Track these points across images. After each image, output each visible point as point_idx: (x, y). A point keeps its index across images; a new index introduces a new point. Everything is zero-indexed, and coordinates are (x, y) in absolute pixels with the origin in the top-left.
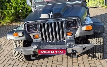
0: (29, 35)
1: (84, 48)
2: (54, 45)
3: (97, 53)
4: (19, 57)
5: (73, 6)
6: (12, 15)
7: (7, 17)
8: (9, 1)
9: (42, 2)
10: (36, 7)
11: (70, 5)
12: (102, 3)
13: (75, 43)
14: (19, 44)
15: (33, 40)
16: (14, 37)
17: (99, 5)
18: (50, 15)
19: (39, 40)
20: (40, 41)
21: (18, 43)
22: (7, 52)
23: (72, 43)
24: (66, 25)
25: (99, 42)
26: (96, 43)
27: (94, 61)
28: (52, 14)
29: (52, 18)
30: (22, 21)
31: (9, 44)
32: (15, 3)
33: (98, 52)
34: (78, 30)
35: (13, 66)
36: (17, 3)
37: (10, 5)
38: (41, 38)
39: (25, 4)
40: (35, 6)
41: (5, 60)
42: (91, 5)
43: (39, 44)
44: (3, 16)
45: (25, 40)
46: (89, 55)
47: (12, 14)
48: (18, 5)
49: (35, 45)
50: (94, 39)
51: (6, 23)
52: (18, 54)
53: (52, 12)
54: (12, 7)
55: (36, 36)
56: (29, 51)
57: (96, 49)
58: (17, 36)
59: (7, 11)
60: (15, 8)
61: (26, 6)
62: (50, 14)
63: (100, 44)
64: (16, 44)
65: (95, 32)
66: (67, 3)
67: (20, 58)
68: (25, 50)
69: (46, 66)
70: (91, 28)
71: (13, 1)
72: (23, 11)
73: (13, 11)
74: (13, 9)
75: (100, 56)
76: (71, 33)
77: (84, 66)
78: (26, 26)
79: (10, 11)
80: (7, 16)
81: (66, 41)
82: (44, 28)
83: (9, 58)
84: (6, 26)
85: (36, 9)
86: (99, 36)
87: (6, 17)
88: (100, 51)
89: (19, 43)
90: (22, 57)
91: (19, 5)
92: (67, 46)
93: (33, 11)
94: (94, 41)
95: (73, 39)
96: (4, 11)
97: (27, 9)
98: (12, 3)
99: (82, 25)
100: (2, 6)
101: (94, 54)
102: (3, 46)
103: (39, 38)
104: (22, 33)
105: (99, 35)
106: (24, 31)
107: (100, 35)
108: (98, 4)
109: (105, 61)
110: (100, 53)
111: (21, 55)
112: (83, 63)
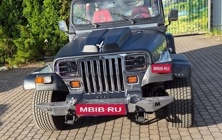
0: (63, 81)
1: (156, 103)
2: (106, 98)
3: (182, 114)
4: (43, 122)
5: (142, 32)
6: (30, 49)
7: (19, 53)
9: (87, 25)
10: (75, 33)
11: (136, 31)
12: (205, 26)
13: (141, 95)
14: (44, 98)
15: (70, 91)
16: (37, 84)
17: (199, 30)
19: (80, 90)
20: (82, 92)
21: (41, 97)
22: (21, 115)
23: (136, 96)
24: (127, 63)
25: (185, 95)
26: (179, 97)
27: (178, 130)
28: (102, 45)
29: (102, 52)
30: (49, 60)
31: (23, 103)
32: (37, 25)
33: (183, 111)
34: (147, 72)
35: (32, 138)
36: (39, 26)
37: (26, 30)
38: (83, 87)
39: (55, 27)
40: (73, 31)
41: (17, 129)
42: (183, 31)
43: (80, 98)
44: (12, 50)
45: (55, 89)
46: (167, 118)
47: (30, 47)
48: (42, 29)
49: (73, 98)
50: (175, 90)
51: (18, 64)
52: (42, 117)
53: (103, 42)
54: (31, 34)
55: (75, 84)
56: (62, 109)
57: (178, 107)
58: (42, 82)
59: (20, 41)
60: (36, 36)
61: (57, 32)
63: (185, 98)
64: (39, 98)
66: (131, 27)
67: (44, 124)
68: (54, 108)
69: (92, 139)
71: (32, 22)
72: (51, 41)
73: (32, 41)
74: (33, 37)
75: (186, 119)
76: (136, 78)
77: (160, 138)
78: (58, 65)
79: (26, 41)
80: (20, 49)
81: (126, 93)
82: (89, 70)
83: (24, 126)
84: (17, 69)
85: (76, 37)
86: (185, 85)
87: (18, 52)
88: (186, 110)
89: (44, 96)
90: (48, 122)
91: (44, 30)
92: (128, 99)
93: (70, 40)
94: (176, 93)
95: (140, 89)
96: (15, 41)
97: (58, 37)
98: (29, 25)
99: (153, 64)
100: (11, 30)
101: (176, 117)
102: (13, 106)
103: (80, 87)
104: (50, 77)
105: (184, 82)
106: (54, 75)
107: (186, 83)
108: (197, 29)
109: (198, 129)
110: (186, 115)
111: (47, 118)
112: (157, 133)
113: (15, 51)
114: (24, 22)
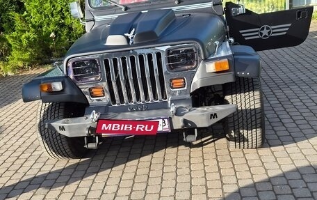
0: (79, 89)
1: (212, 115)
2: (142, 110)
3: (247, 130)
5: (190, 15)
6: (31, 47)
7: (15, 54)
8: (21, 8)
10: (94, 20)
11: (182, 14)
13: (191, 104)
14: (53, 114)
15: (90, 101)
16: (42, 93)
18: (130, 38)
20: (107, 103)
21: (50, 112)
22: (21, 140)
23: (184, 105)
24: (169, 60)
25: (252, 103)
26: (243, 105)
27: (243, 152)
28: (134, 34)
29: (133, 45)
31: (24, 123)
32: (38, 11)
33: (249, 126)
34: (199, 72)
36: (41, 13)
37: (24, 19)
38: (107, 97)
39: (65, 14)
40: (92, 18)
41: (18, 159)
43: (104, 111)
44: (5, 50)
46: (227, 136)
47: (31, 45)
48: (45, 17)
49: (94, 111)
50: (238, 96)
51: (13, 69)
52: (51, 140)
53: (134, 30)
54: (30, 25)
55: (96, 92)
56: (80, 128)
57: (243, 120)
59: (14, 36)
60: (38, 28)
61: (68, 21)
62: (130, 36)
63: (252, 107)
64: (46, 113)
65: (236, 77)
66: (174, 9)
68: (69, 126)
70: (227, 67)
71: (31, 8)
72: (60, 35)
73: (32, 35)
74: (33, 30)
75: (254, 136)
76: (182, 80)
77: (218, 163)
79: (23, 36)
80: (16, 48)
81: (169, 102)
82: (116, 71)
83: (26, 155)
84: (12, 76)
85: (95, 26)
86: (251, 88)
87: (12, 53)
88: (254, 123)
90: (61, 147)
91: (49, 19)
92: (171, 110)
93: (88, 30)
94: (239, 101)
95: (188, 96)
96: (7, 37)
97: (71, 29)
98: (27, 12)
99: (206, 60)
100: (2, 21)
101: (240, 133)
102: (10, 128)
103: (104, 96)
104: (60, 83)
105: (251, 84)
106: (66, 79)
107: (253, 85)
109: (271, 150)
110: (254, 130)
111: (59, 142)
112: (215, 157)
113: (8, 50)
114: (20, 9)
